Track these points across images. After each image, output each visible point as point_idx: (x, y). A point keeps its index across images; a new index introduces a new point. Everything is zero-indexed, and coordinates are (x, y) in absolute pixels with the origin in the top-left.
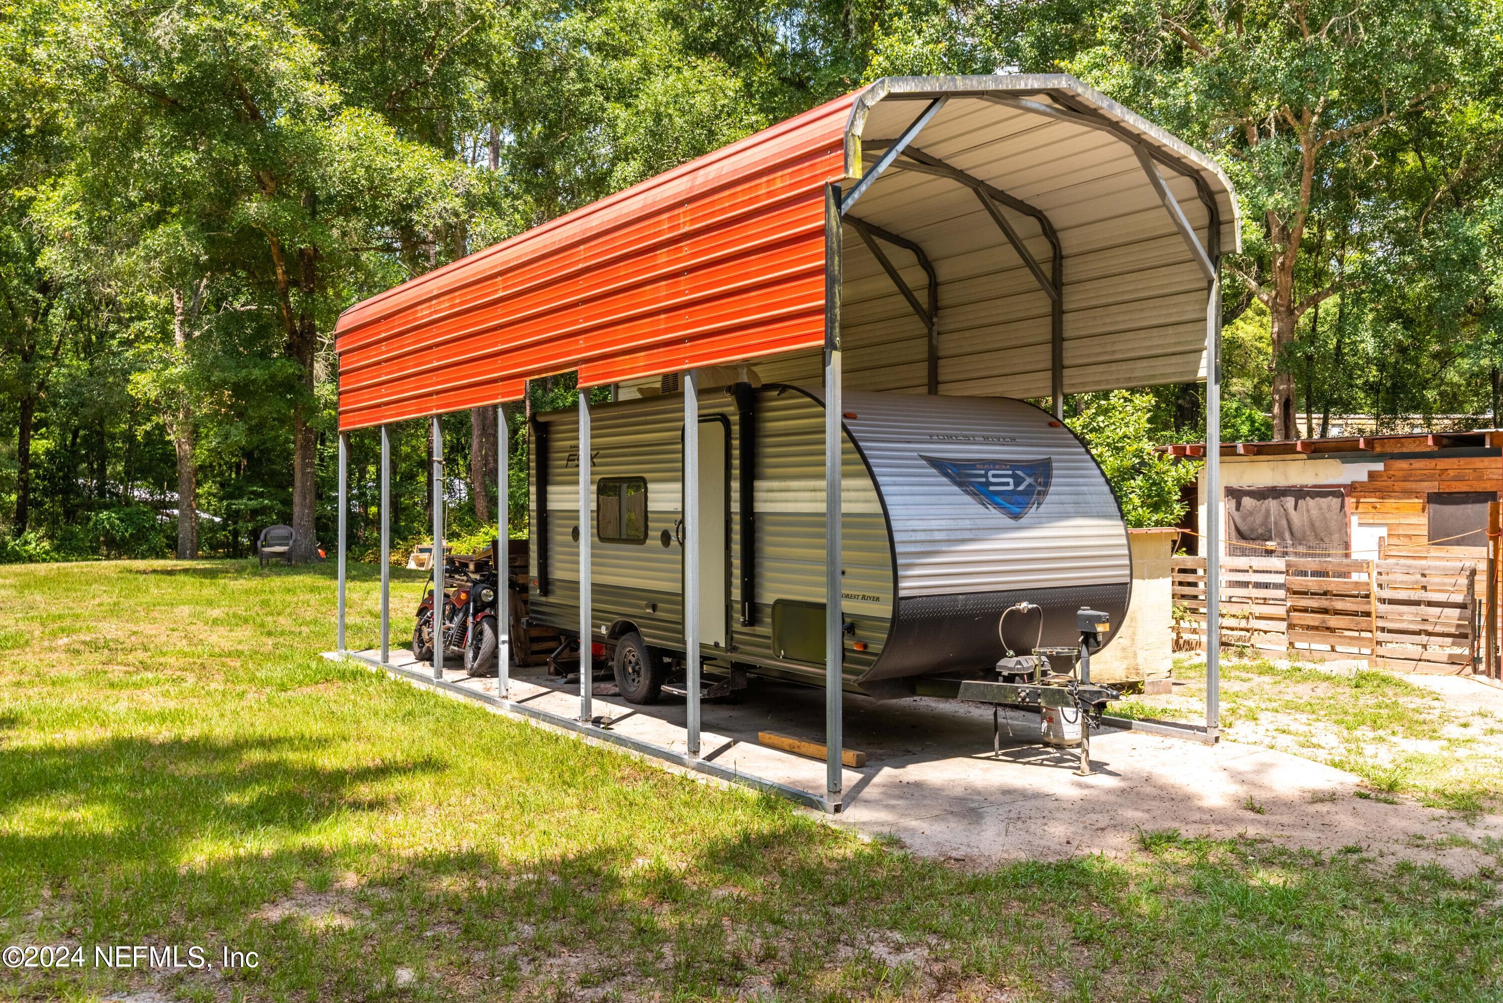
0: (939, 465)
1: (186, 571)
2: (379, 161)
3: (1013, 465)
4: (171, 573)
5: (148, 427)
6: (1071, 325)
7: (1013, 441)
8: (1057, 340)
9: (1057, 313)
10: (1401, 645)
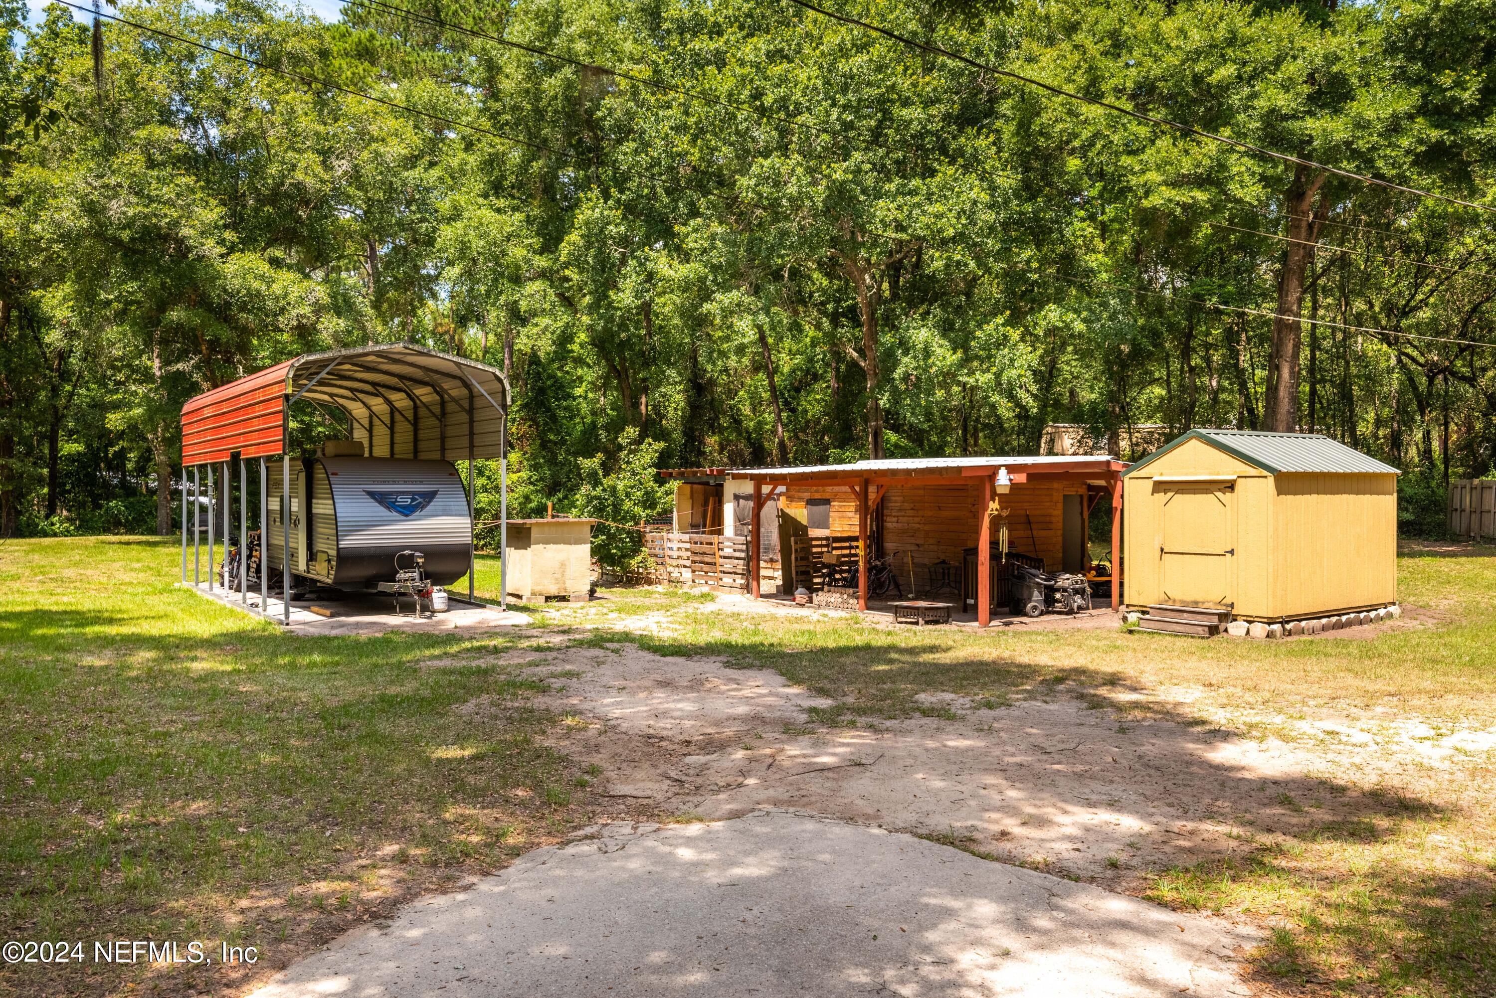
0: (372, 494)
1: (139, 543)
2: (256, 285)
3: (413, 493)
4: (128, 543)
5: (116, 448)
6: (477, 429)
7: (421, 483)
8: (472, 434)
9: (471, 422)
10: (727, 580)
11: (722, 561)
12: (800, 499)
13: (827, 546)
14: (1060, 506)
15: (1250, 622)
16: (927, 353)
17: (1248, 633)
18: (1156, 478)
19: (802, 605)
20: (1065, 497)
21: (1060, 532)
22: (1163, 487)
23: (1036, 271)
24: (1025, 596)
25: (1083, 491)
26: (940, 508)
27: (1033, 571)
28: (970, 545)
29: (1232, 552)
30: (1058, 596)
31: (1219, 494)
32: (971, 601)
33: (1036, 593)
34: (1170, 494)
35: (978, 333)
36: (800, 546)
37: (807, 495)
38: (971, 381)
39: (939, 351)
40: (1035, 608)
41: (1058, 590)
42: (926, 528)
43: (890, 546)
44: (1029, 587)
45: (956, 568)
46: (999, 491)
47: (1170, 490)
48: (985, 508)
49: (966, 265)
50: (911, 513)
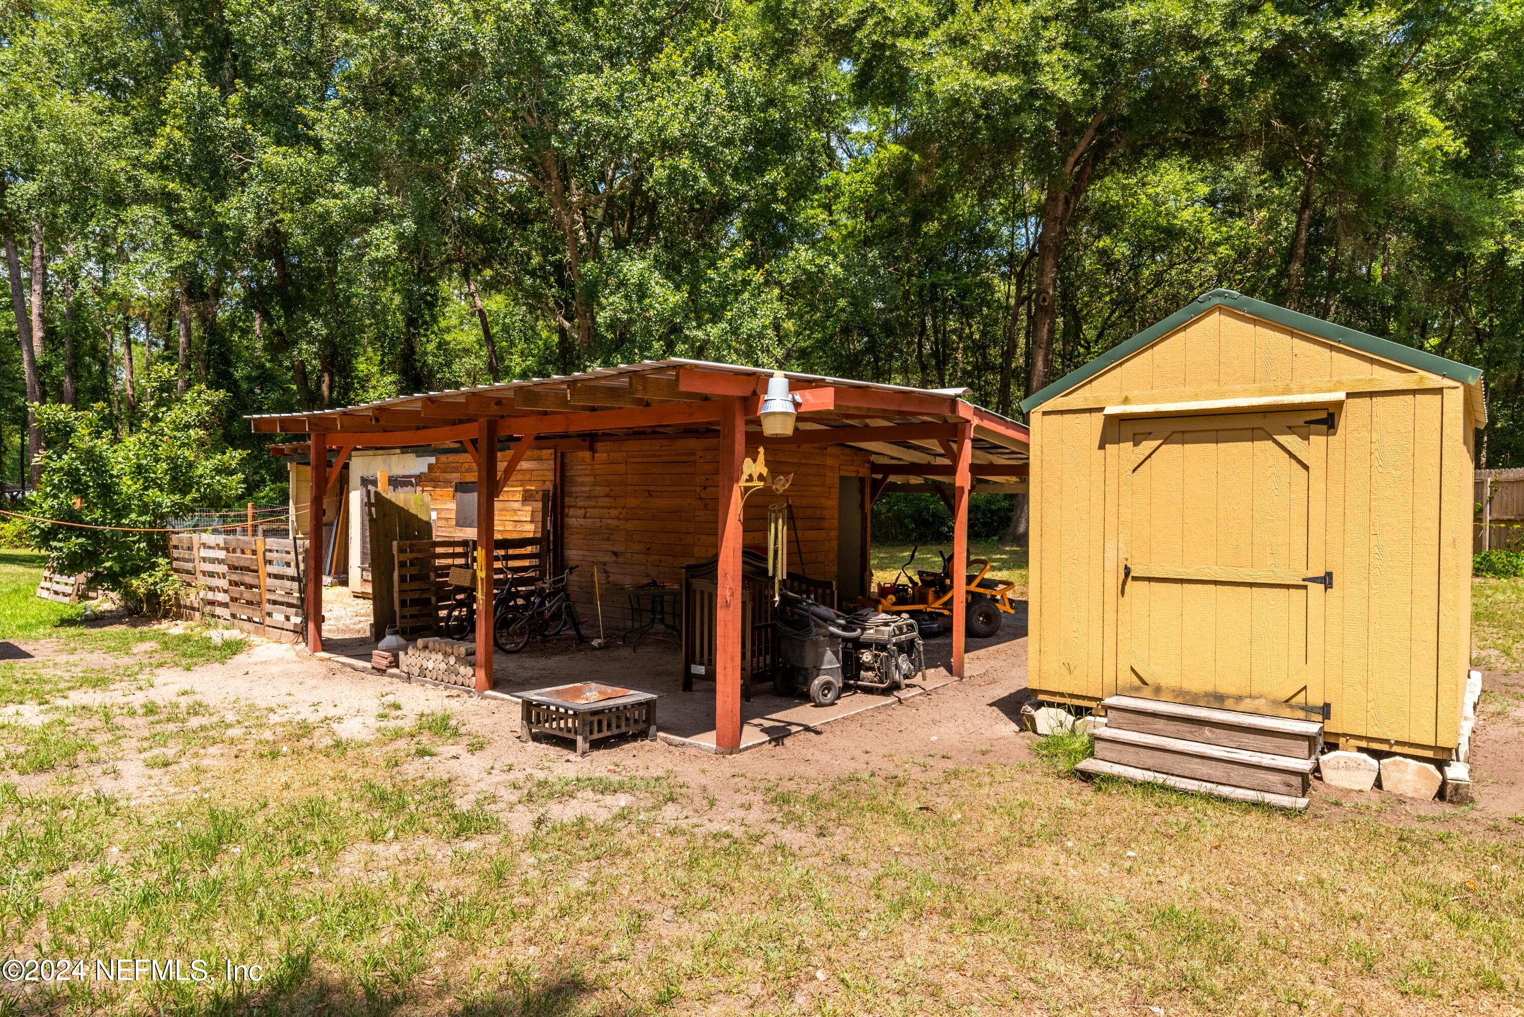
10: (278, 617)
11: (270, 582)
12: (447, 483)
13: (464, 555)
14: (835, 493)
15: (1377, 755)
16: (642, 291)
17: (1378, 784)
18: (1110, 410)
19: (381, 672)
20: (842, 478)
21: (834, 534)
22: (1128, 429)
23: (783, 201)
24: (808, 663)
25: (864, 472)
26: (650, 494)
27: (823, 610)
28: (700, 554)
29: (1327, 580)
30: (867, 657)
31: (1291, 441)
32: (699, 670)
33: (829, 655)
34: (1148, 446)
35: (711, 273)
36: (408, 556)
37: (455, 477)
38: (700, 334)
39: (658, 289)
40: (827, 686)
41: (868, 646)
42: (630, 526)
43: (573, 554)
44: (816, 644)
45: (676, 594)
46: (771, 428)
47: (1148, 436)
48: (734, 476)
49: (696, 179)
50: (605, 501)
